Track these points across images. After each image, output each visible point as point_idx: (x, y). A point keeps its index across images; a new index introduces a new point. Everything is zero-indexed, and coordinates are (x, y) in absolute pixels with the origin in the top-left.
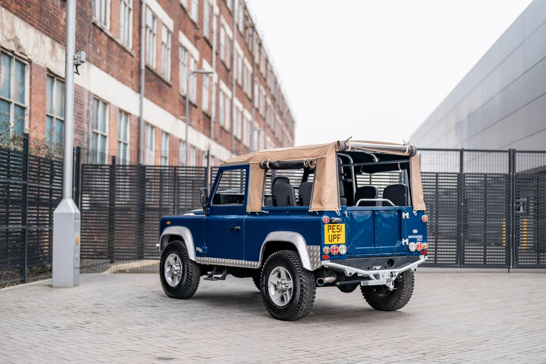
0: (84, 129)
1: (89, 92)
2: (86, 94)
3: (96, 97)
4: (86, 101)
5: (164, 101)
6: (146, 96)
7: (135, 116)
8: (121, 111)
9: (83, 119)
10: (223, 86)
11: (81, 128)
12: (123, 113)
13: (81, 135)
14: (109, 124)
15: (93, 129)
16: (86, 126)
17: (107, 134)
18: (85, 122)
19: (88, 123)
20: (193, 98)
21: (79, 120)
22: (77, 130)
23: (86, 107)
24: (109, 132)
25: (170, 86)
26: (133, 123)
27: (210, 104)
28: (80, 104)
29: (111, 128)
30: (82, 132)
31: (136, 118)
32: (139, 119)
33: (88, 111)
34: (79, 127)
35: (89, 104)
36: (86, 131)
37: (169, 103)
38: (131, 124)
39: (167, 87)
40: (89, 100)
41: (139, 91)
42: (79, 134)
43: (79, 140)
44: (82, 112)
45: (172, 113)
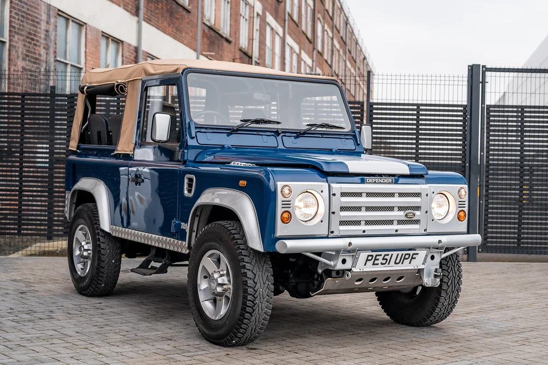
0: (40, 55)
1: (49, 6)
2: (43, 8)
3: (60, 13)
4: (44, 17)
5: (178, 30)
6: (148, 21)
7: (130, 45)
8: (107, 37)
9: (37, 41)
10: (270, 19)
11: (35, 53)
12: (110, 40)
13: (35, 63)
14: (86, 52)
15: (56, 57)
16: (43, 52)
17: (82, 65)
18: (42, 46)
19: (47, 48)
20: (226, 31)
21: (30, 43)
22: (27, 56)
23: (43, 26)
24: (86, 63)
25: (188, 11)
26: (127, 54)
27: (251, 40)
28: (33, 21)
29: (89, 58)
30: (36, 59)
31: (133, 48)
32: (136, 49)
33: (47, 31)
34: (31, 52)
35: (48, 23)
36: (43, 58)
37: (187, 33)
38: (122, 56)
39: (184, 13)
40: (49, 15)
41: (136, 13)
42: (29, 60)
43: (31, 71)
44: (36, 31)
45: (191, 47)
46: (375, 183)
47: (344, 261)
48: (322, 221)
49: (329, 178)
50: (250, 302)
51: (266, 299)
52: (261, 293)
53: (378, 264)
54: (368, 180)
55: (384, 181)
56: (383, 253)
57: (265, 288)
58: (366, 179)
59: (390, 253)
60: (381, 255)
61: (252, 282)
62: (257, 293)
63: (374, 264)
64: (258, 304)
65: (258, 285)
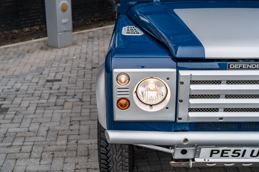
46: (241, 68)
47: (184, 152)
48: (167, 108)
49: (180, 64)
50: (104, 165)
51: (119, 164)
52: (114, 159)
53: (228, 156)
54: (232, 66)
55: (254, 66)
56: (233, 149)
57: (118, 155)
58: (229, 65)
59: (242, 149)
60: (230, 150)
61: (105, 150)
62: (110, 159)
63: (222, 156)
64: (112, 167)
65: (111, 152)
